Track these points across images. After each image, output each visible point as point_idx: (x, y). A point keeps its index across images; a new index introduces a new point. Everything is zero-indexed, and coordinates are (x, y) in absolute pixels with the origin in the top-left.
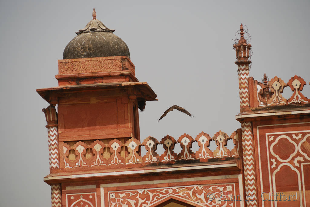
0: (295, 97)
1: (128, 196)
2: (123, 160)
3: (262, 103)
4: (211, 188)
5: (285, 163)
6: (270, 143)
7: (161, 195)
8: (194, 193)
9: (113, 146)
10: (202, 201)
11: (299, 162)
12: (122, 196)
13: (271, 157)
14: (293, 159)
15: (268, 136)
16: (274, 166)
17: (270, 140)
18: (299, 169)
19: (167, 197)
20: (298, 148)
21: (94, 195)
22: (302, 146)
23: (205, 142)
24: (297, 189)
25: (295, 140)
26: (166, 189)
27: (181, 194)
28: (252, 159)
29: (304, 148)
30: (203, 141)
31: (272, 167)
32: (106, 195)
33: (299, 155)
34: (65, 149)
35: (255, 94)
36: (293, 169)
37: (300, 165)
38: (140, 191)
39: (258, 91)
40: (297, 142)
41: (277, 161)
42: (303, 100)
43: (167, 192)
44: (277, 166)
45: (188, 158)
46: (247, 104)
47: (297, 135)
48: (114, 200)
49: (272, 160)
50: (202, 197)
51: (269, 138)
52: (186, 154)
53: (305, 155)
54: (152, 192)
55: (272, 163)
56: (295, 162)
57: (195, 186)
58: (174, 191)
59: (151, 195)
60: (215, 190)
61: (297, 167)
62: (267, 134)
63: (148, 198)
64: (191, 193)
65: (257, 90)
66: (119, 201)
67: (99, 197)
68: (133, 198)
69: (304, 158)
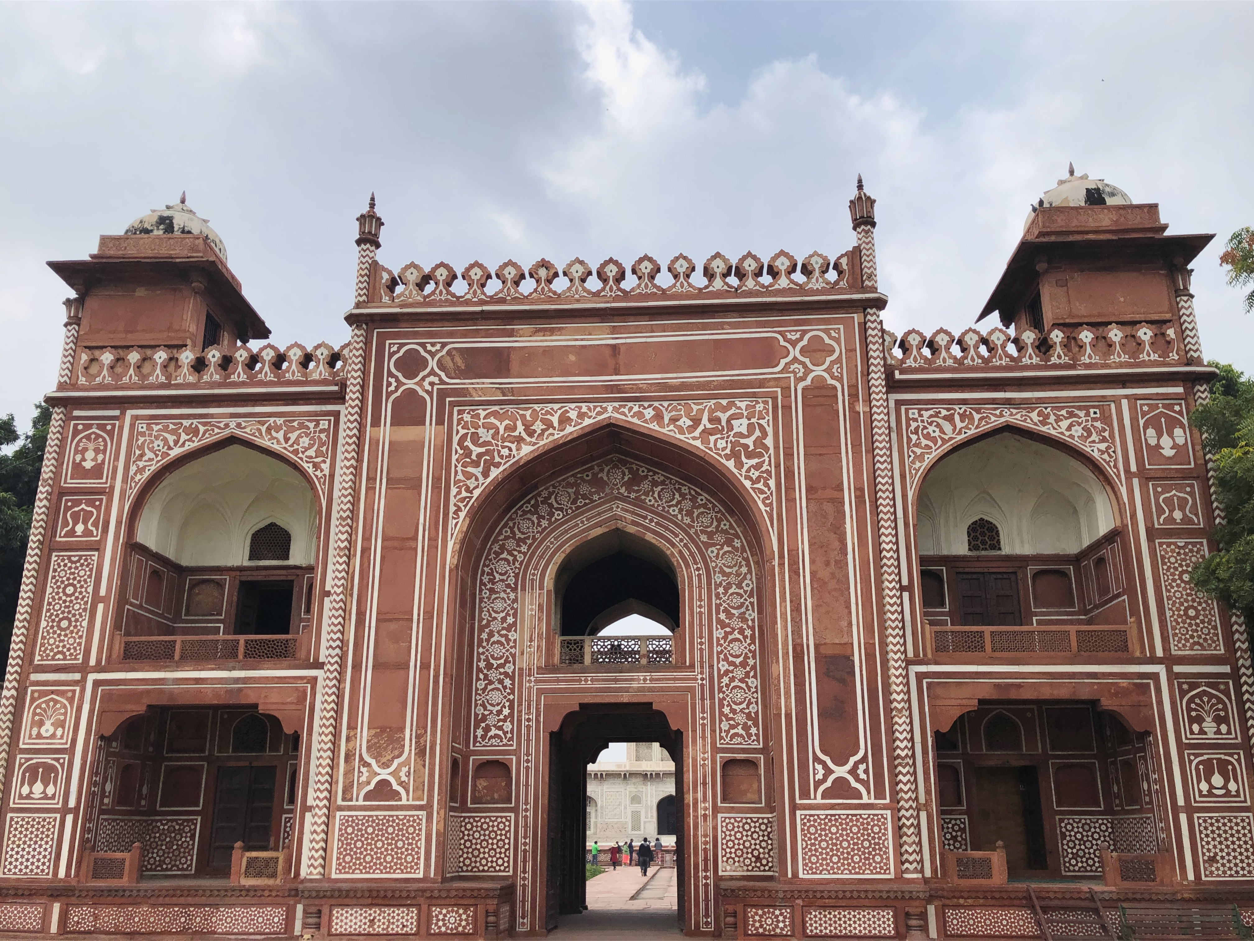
0: (437, 292)
1: (166, 429)
2: (169, 378)
3: (387, 298)
4: (295, 424)
5: (410, 384)
6: (391, 355)
7: (216, 430)
8: (269, 429)
9: (156, 356)
10: (278, 442)
11: (432, 384)
12: (156, 428)
13: (390, 374)
14: (423, 379)
15: (390, 344)
16: (392, 388)
17: (392, 350)
18: (430, 393)
19: (226, 433)
20: (432, 364)
21: (114, 426)
22: (439, 361)
23: (297, 357)
24: (424, 424)
25: (429, 352)
26: (226, 420)
27: (248, 430)
28: (359, 376)
29: (442, 364)
30: (295, 355)
31: (390, 389)
32: (132, 426)
33: (432, 373)
34: (84, 357)
35: (377, 284)
36: (421, 393)
37: (432, 389)
38: (186, 423)
39: (384, 281)
40: (433, 355)
41: (397, 380)
42: (449, 297)
43: (227, 426)
44: (397, 388)
45: (268, 379)
46: (364, 298)
47: (433, 345)
48: (143, 434)
49: (390, 379)
50: (280, 435)
51: (390, 348)
52: (266, 373)
53: (443, 375)
54: (204, 424)
55: (389, 384)
56: (426, 384)
57: (272, 420)
58: (239, 425)
59: (202, 429)
60: (302, 426)
61: (427, 392)
62: (388, 342)
63: (196, 432)
64: (264, 429)
65: (382, 278)
66: (150, 435)
67: (121, 428)
68: (173, 432)
69: (440, 379)
